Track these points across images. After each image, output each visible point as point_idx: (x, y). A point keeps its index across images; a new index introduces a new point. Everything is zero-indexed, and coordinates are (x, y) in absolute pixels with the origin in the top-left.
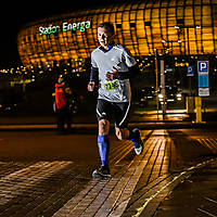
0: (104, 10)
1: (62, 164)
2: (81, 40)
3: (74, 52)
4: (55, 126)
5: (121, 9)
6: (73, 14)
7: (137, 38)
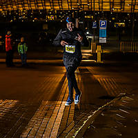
3: (20, 6)
4: (4, 60)
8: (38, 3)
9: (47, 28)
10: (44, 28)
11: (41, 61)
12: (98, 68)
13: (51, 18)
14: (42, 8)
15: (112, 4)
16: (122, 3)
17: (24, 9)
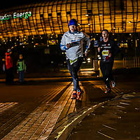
0: (40, 5)
1: (11, 105)
2: (25, 24)
3: (21, 32)
5: (51, 4)
6: (20, 7)
7: (62, 23)
8: (38, 28)
9: (49, 52)
10: (46, 53)
13: (52, 42)
14: (42, 33)
15: (114, 25)
16: (124, 23)
17: (24, 35)
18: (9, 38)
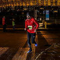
2: (14, 1)
7: (30, 1)
8: (19, 3)
10: (22, 14)
11: (20, 29)
12: (45, 32)
13: (25, 9)
14: (21, 5)
15: (52, 3)
16: (56, 2)
17: (13, 6)
18: (7, 7)
